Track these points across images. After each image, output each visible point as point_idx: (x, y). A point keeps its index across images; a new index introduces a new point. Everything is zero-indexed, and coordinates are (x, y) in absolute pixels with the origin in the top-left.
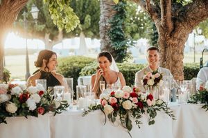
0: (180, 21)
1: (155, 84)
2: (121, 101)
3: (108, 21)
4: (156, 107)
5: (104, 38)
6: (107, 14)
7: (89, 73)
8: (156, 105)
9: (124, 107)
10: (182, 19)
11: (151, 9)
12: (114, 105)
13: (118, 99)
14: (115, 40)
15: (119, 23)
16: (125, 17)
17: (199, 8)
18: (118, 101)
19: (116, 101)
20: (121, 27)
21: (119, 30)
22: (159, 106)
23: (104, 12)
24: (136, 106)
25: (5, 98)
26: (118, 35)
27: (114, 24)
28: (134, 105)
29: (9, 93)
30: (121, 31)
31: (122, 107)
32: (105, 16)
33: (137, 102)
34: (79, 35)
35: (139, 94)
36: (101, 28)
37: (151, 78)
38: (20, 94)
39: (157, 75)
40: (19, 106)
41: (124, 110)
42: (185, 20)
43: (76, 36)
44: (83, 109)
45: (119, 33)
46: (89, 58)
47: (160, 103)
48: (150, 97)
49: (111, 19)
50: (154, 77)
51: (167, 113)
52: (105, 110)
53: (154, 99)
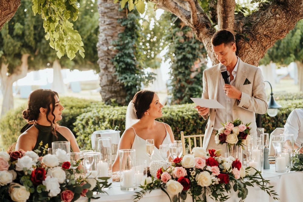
0: (247, 40)
1: (239, 143)
2: (193, 173)
3: (111, 42)
4: (246, 180)
5: (106, 68)
6: (109, 32)
7: (90, 123)
8: (246, 177)
9: (199, 183)
10: (248, 36)
11: (198, 22)
12: (182, 181)
13: (187, 169)
14: (123, 71)
15: (130, 45)
16: (138, 36)
17: (276, 19)
18: (189, 173)
19: (185, 173)
20: (131, 51)
21: (129, 55)
22: (251, 178)
23: (104, 30)
24: (217, 180)
25: (7, 177)
26: (127, 64)
27: (122, 48)
28: (214, 178)
29: (12, 168)
30: (132, 58)
31: (195, 182)
32: (107, 35)
33: (218, 173)
34: (51, 65)
35: (219, 159)
36: (100, 54)
37: (232, 132)
38: (33, 169)
39: (242, 128)
40: (33, 190)
41: (200, 187)
42: (254, 38)
43: (47, 67)
44: (132, 190)
45: (129, 60)
46: (85, 101)
47: (251, 173)
48: (237, 164)
49: (117, 39)
50: (236, 130)
51: (263, 188)
52: (168, 190)
53: (243, 167)
